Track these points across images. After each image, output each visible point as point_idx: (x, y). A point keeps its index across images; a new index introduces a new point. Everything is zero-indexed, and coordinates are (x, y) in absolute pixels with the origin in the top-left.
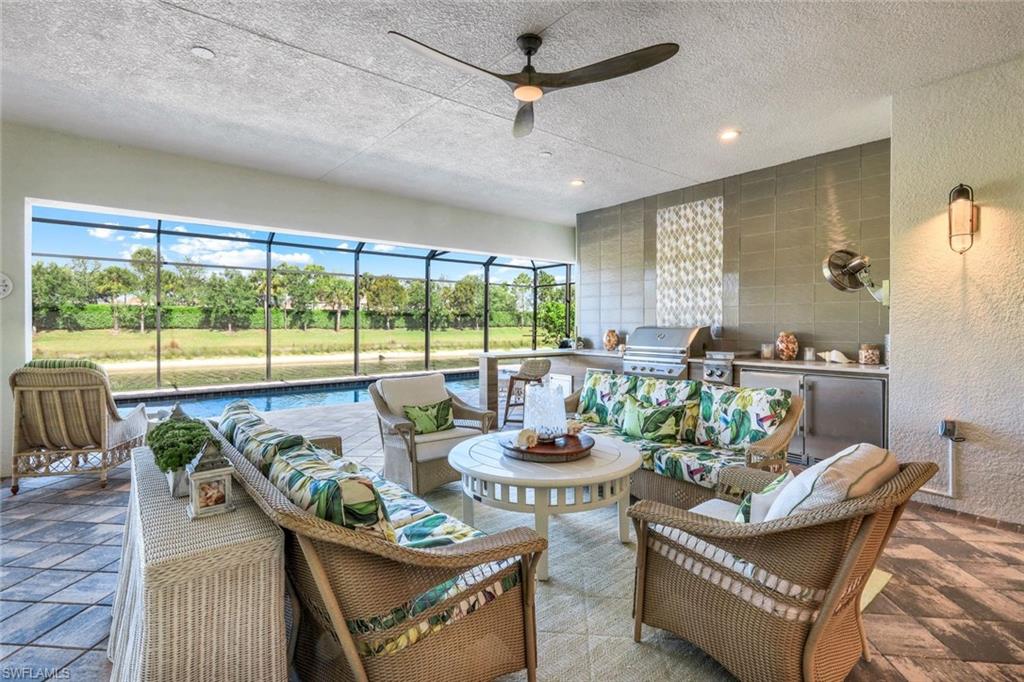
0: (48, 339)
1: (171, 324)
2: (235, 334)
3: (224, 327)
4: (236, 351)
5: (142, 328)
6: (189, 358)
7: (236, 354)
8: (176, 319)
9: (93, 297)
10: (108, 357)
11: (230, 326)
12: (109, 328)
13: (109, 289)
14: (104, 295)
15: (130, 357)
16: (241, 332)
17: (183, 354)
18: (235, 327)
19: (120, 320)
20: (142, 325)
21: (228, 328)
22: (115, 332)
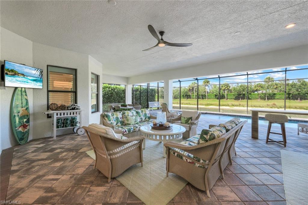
0: (243, 102)
1: (276, 98)
2: (301, 101)
3: (297, 99)
4: (298, 107)
5: (266, 99)
6: (278, 108)
7: (298, 108)
8: (277, 97)
9: (254, 91)
10: (254, 106)
11: (299, 98)
12: (257, 99)
13: (257, 89)
14: (256, 91)
15: (260, 107)
16: (303, 101)
17: (277, 107)
18: (301, 99)
19: (260, 97)
20: (266, 98)
21: (298, 99)
22: (259, 100)
